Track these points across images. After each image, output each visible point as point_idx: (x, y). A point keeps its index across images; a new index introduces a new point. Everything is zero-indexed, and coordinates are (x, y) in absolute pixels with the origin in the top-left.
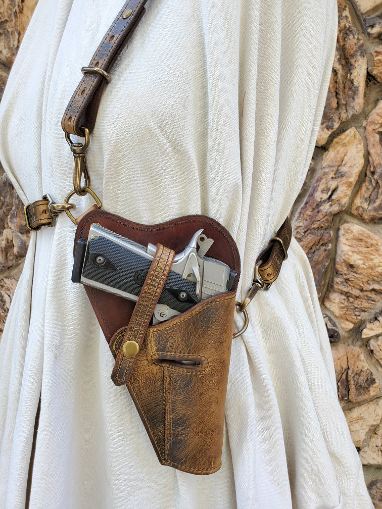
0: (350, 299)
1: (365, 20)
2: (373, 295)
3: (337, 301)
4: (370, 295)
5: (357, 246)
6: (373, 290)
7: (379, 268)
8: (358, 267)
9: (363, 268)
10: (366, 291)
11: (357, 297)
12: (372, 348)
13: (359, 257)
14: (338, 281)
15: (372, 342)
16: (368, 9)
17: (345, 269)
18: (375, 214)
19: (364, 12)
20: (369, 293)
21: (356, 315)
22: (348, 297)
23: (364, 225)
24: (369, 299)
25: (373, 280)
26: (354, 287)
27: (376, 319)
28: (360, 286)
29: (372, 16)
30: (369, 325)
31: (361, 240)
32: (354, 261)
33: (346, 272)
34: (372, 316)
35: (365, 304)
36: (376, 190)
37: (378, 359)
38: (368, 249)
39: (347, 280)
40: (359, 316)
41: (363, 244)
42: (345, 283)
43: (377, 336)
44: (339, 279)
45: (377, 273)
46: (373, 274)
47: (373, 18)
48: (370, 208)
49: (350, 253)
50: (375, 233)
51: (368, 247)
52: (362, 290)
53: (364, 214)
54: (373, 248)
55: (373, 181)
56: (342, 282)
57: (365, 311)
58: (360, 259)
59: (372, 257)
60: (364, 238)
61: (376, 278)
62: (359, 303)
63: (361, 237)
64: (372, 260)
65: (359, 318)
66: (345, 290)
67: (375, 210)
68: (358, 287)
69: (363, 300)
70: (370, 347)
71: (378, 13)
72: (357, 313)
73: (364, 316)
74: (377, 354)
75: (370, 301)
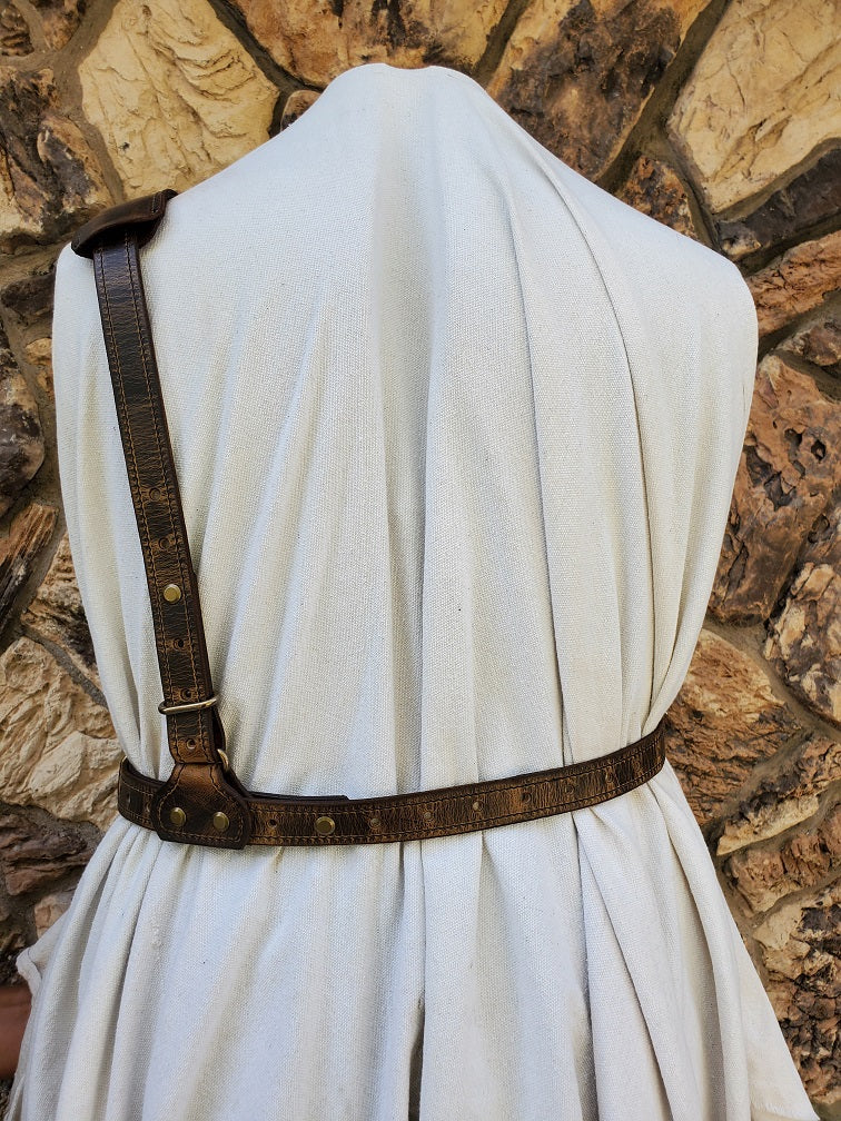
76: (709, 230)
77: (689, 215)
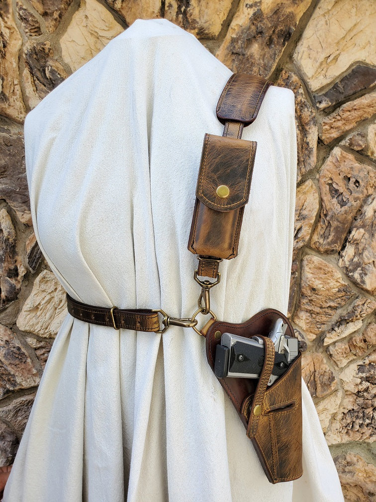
0: (313, 315)
1: (314, 97)
2: (330, 311)
3: (304, 318)
4: (327, 311)
5: (318, 273)
6: (330, 307)
7: (333, 290)
8: (319, 290)
9: (323, 291)
10: (325, 308)
11: (318, 313)
12: (331, 353)
13: (320, 282)
14: (304, 302)
15: (331, 348)
16: (317, 89)
17: (309, 292)
18: (329, 247)
19: (314, 90)
20: (326, 309)
21: (317, 328)
22: (311, 314)
23: (320, 256)
24: (326, 314)
25: (330, 299)
26: (316, 305)
27: (333, 329)
28: (321, 305)
29: (320, 94)
30: (328, 335)
31: (320, 268)
32: (317, 286)
33: (310, 294)
34: (330, 328)
35: (324, 319)
36: (328, 229)
37: (335, 360)
38: (326, 275)
39: (311, 301)
40: (320, 328)
41: (322, 271)
42: (309, 303)
43: (334, 343)
44: (305, 300)
45: (332, 294)
46: (329, 294)
47: (321, 96)
48: (324, 243)
49: (313, 279)
50: (329, 262)
51: (326, 274)
52: (321, 308)
53: (320, 247)
54: (329, 274)
55: (326, 221)
56: (307, 303)
57: (324, 324)
58: (320, 284)
59: (329, 281)
60: (323, 267)
61: (331, 297)
62: (320, 318)
63: (321, 266)
64: (328, 283)
65: (321, 329)
66: (310, 308)
67: (329, 244)
68: (319, 305)
69: (323, 316)
70: (329, 351)
71: (323, 92)
72: (319, 326)
73: (324, 328)
74: (336, 357)
75: (327, 316)
76: (310, 98)
77: (303, 93)
